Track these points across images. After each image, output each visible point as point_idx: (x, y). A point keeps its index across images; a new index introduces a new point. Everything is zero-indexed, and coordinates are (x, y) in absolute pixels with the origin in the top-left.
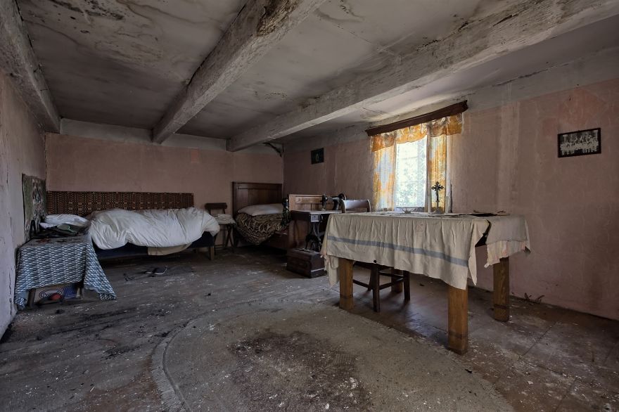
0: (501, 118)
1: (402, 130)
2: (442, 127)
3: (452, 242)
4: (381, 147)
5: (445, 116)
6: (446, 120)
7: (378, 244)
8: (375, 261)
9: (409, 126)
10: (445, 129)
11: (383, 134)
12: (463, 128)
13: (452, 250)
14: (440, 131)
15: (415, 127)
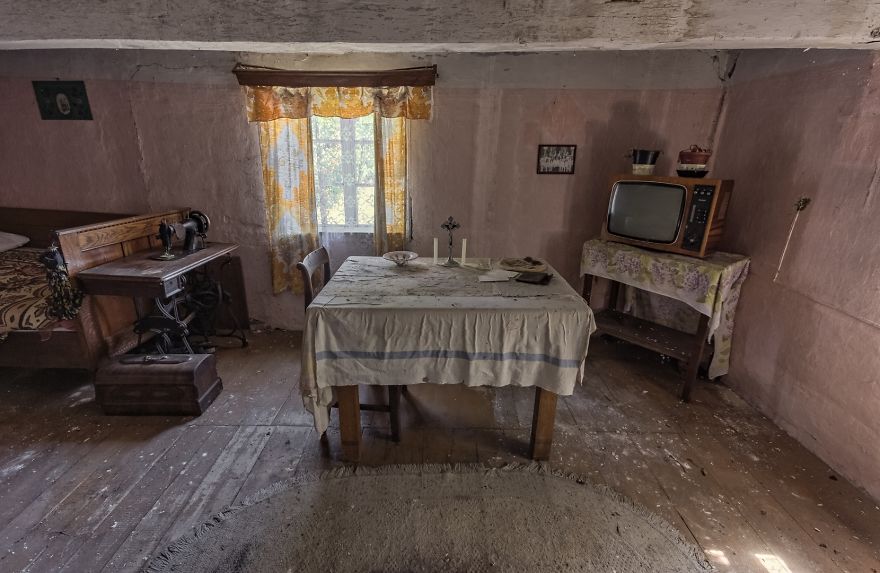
0: (478, 107)
1: (324, 90)
2: (401, 103)
3: (562, 339)
4: (276, 115)
5: (405, 85)
6: (406, 93)
7: (435, 354)
8: (424, 379)
9: (338, 86)
10: (404, 107)
11: (278, 89)
12: (431, 112)
13: (562, 351)
14: (398, 110)
15: (349, 90)
